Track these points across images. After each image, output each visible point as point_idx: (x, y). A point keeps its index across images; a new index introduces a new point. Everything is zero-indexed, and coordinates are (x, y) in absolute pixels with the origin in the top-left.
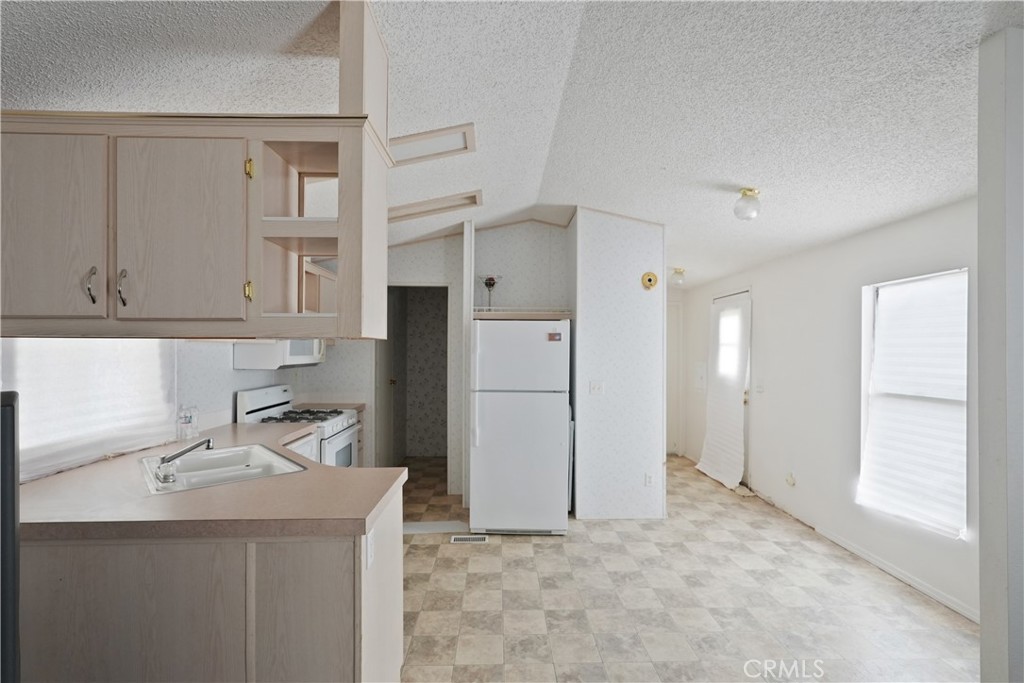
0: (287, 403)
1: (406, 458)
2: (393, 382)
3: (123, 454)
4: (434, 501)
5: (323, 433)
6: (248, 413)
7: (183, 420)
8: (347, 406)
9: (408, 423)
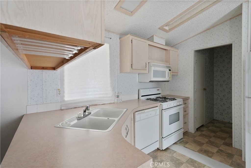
0: (160, 94)
1: (214, 120)
2: (205, 89)
3: (96, 105)
4: (223, 147)
5: (162, 107)
6: (142, 96)
7: (116, 97)
8: (179, 97)
9: (215, 106)
